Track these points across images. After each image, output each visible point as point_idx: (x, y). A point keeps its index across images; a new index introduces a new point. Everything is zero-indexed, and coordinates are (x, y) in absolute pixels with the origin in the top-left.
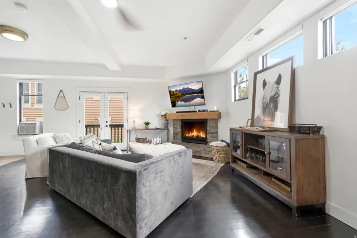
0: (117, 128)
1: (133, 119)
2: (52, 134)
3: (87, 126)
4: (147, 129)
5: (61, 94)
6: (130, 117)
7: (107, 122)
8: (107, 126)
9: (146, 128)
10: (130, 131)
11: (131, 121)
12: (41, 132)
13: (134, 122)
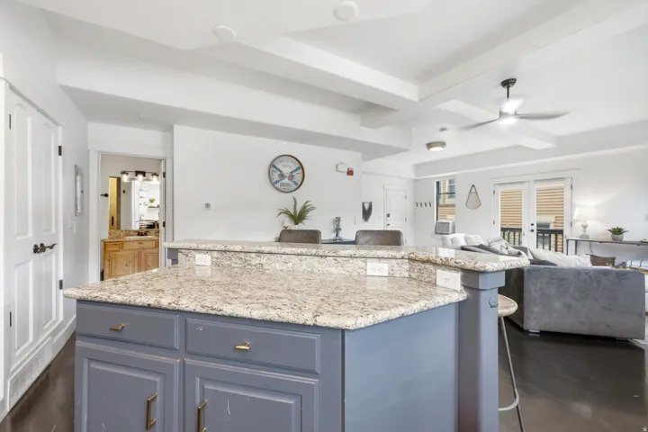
0: (553, 236)
1: (581, 223)
2: (463, 235)
3: (503, 230)
4: (615, 241)
5: (473, 190)
6: (575, 218)
7: (532, 225)
8: (532, 231)
9: (613, 239)
10: (576, 241)
11: (578, 225)
12: (454, 232)
13: (585, 227)
